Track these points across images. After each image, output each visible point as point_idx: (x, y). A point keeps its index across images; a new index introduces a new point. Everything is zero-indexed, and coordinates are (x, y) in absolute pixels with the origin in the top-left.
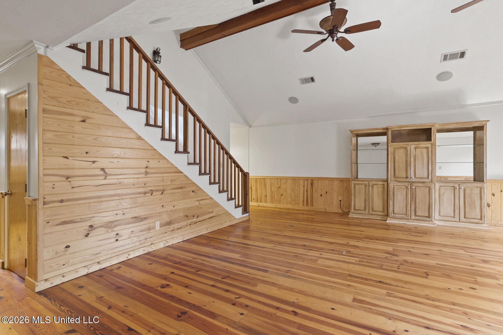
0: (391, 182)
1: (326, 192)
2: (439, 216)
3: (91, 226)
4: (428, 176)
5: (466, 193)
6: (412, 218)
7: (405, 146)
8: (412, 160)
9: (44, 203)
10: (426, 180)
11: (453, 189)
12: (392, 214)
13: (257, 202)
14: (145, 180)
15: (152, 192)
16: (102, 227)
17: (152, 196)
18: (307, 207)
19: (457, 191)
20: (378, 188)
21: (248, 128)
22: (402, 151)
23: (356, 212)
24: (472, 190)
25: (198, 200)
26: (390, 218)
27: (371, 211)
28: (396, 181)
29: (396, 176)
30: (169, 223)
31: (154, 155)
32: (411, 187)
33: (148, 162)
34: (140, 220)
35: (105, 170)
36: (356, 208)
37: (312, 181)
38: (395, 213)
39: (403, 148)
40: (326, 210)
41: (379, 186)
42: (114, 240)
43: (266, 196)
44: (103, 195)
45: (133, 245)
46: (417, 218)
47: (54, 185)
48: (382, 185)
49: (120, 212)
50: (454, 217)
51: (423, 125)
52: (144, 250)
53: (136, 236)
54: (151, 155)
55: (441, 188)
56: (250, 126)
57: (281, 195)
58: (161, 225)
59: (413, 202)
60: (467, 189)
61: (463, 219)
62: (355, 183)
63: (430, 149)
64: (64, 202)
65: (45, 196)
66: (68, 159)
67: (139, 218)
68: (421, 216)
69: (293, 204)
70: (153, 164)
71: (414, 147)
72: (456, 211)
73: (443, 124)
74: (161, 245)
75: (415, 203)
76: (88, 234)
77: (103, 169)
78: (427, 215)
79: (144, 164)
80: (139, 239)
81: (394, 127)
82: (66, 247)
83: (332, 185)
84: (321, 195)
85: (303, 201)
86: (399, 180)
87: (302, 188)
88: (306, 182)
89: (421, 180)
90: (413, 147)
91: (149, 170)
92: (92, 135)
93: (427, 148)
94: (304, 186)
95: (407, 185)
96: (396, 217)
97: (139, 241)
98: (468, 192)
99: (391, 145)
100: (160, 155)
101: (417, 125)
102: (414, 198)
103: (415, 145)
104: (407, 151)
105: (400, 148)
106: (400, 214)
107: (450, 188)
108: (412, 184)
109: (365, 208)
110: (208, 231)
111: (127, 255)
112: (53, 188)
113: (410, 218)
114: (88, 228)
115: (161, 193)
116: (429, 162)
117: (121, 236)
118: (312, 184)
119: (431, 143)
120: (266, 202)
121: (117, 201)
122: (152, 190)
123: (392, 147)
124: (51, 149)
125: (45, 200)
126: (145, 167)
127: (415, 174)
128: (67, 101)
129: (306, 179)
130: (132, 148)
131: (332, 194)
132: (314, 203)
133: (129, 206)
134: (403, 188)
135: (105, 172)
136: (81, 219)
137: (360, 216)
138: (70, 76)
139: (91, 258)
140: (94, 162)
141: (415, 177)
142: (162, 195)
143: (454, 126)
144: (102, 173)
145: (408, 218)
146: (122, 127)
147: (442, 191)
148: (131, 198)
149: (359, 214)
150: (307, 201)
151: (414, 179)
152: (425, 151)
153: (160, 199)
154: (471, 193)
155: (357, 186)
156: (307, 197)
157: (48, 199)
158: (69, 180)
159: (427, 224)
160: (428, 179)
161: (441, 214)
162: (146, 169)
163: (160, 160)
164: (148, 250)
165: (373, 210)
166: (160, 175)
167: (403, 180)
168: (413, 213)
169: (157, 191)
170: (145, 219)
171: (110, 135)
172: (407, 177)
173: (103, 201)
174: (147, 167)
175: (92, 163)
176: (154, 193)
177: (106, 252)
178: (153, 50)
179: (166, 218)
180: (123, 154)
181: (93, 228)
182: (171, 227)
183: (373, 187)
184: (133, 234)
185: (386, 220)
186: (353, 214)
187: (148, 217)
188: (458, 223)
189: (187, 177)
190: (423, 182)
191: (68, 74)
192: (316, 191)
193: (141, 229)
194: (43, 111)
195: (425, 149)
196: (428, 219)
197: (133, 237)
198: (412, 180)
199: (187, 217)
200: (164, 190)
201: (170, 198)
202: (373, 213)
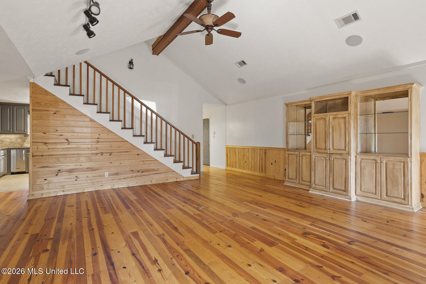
0: (314, 153)
1: (275, 161)
2: (360, 192)
3: (59, 170)
4: (345, 148)
5: (388, 168)
6: (330, 191)
7: (324, 117)
8: (331, 131)
9: (33, 156)
10: (343, 152)
11: (375, 162)
12: (314, 185)
13: (231, 167)
14: (97, 146)
15: (102, 154)
16: (66, 171)
17: (102, 156)
18: (262, 173)
19: (378, 165)
20: (306, 159)
21: (225, 106)
22: (322, 122)
23: (289, 180)
24: (394, 164)
25: (143, 161)
26: (312, 188)
27: (301, 181)
28: (317, 152)
29: (317, 148)
30: (117, 174)
31: (104, 131)
32: (329, 159)
33: (100, 135)
34: (93, 170)
35: (68, 140)
36: (290, 177)
37: (265, 151)
38: (316, 184)
39: (323, 118)
40: (275, 177)
41: (307, 156)
42: (75, 179)
43: (236, 162)
44: (67, 154)
45: (87, 184)
46: (334, 191)
47: (38, 147)
48: (309, 156)
49: (79, 164)
50: (375, 194)
51: (340, 94)
52: (95, 188)
53: (90, 179)
54: (101, 131)
55: (362, 161)
56: (226, 105)
57: (245, 162)
58: (109, 175)
59: (331, 174)
60: (388, 163)
61: (385, 196)
62: (289, 153)
63: (347, 119)
64: (44, 156)
65: (33, 153)
66: (46, 134)
67: (92, 168)
68: (339, 190)
69: (253, 171)
70: (104, 136)
71: (333, 118)
72: (377, 187)
73: (364, 91)
74: (109, 187)
75: (333, 175)
76: (58, 174)
77: (67, 139)
78: (343, 188)
79: (97, 136)
80: (92, 181)
81: (315, 98)
82: (45, 180)
83: (279, 155)
84: (272, 164)
85: (260, 168)
86: (319, 151)
87: (258, 156)
88: (261, 151)
89: (339, 152)
90: (331, 117)
91: (99, 140)
92: (60, 120)
93: (345, 118)
94: (260, 155)
95: (326, 157)
96: (317, 188)
97: (92, 183)
98: (390, 166)
99: (314, 116)
100: (109, 131)
101: (335, 95)
102: (332, 170)
103: (333, 115)
104: (326, 122)
105: (321, 119)
106: (320, 186)
107: (371, 161)
108: (331, 156)
109: (296, 178)
110: (152, 183)
111: (83, 190)
112: (37, 149)
113: (329, 191)
114: (57, 171)
115: (110, 154)
116: (346, 133)
117: (79, 178)
118: (265, 153)
119: (348, 113)
120: (236, 168)
121: (76, 158)
122: (102, 152)
123: (314, 119)
124: (36, 129)
125: (33, 155)
126: (97, 138)
127: (333, 145)
128: (45, 104)
129: (261, 149)
130: (87, 127)
131: (279, 163)
132: (267, 171)
133: (85, 161)
134: (322, 159)
135: (68, 141)
136: (53, 166)
137: (292, 185)
138: (47, 91)
139: (59, 188)
140: (61, 135)
141: (333, 149)
142: (111, 156)
143: (376, 92)
144: (66, 141)
145: (326, 190)
146: (80, 115)
147: (363, 164)
148: (86, 156)
149: (292, 183)
150: (262, 169)
151: (332, 151)
152: (342, 121)
153: (109, 158)
154: (393, 168)
155: (290, 156)
156: (262, 164)
157: (35, 154)
158: (46, 145)
159: (343, 198)
160: (346, 151)
161: (363, 190)
162: (98, 139)
163: (108, 134)
164: (99, 189)
165: (302, 180)
166: (109, 143)
167: (323, 151)
168: (331, 186)
169: (107, 153)
170: (97, 169)
171: (72, 120)
172: (326, 149)
173: (67, 157)
174: (98, 138)
175: (60, 136)
176: (104, 154)
177: (69, 185)
178: (129, 61)
179: (114, 171)
180: (80, 130)
181: (60, 171)
182: (119, 177)
183: (302, 158)
184: (88, 177)
185: (309, 190)
186: (287, 182)
187: (99, 169)
188: (380, 201)
189: (132, 145)
190: (341, 154)
191: (45, 90)
192: (268, 159)
193: (94, 176)
194: (32, 110)
195: (342, 119)
196: (344, 193)
197: (88, 179)
198: (330, 151)
199: (132, 171)
200: (112, 153)
201: (117, 158)
202: (303, 182)
